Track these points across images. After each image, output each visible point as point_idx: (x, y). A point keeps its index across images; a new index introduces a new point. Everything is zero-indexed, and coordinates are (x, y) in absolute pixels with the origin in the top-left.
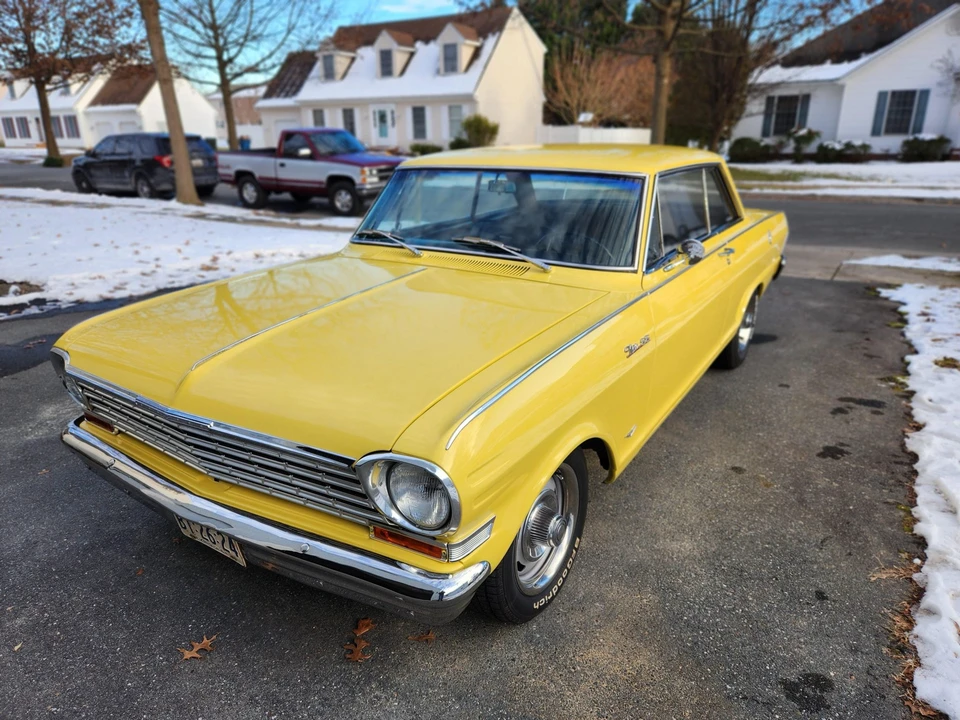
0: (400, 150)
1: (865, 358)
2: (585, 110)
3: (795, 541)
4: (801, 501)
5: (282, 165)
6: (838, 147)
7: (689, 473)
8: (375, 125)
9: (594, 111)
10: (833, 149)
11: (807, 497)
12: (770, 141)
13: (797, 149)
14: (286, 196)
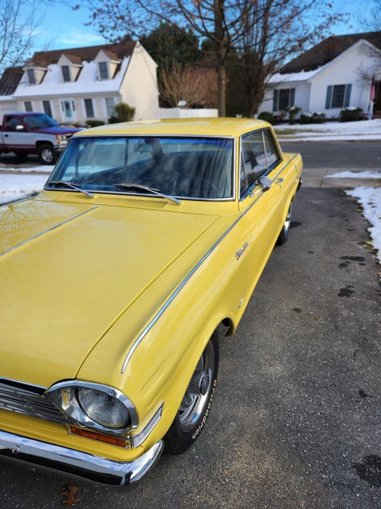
0: (80, 124)
1: (348, 232)
2: (181, 99)
3: (339, 356)
4: (337, 327)
5: (7, 136)
6: (310, 115)
7: (271, 316)
8: (63, 110)
9: (186, 100)
10: (308, 117)
11: (339, 323)
12: (277, 113)
13: (291, 117)
14: (12, 154)
